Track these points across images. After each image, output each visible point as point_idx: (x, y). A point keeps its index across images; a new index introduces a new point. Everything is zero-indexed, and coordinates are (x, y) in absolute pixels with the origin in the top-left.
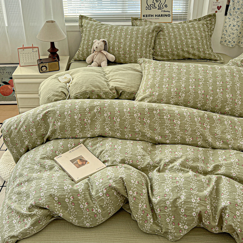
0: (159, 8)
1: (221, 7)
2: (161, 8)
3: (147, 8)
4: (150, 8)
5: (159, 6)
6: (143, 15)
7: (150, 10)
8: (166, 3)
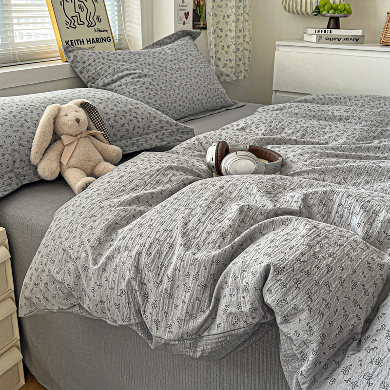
0: (89, 23)
2: (92, 23)
3: (69, 25)
4: (73, 24)
5: (88, 19)
6: (66, 41)
7: (75, 28)
8: (97, 14)
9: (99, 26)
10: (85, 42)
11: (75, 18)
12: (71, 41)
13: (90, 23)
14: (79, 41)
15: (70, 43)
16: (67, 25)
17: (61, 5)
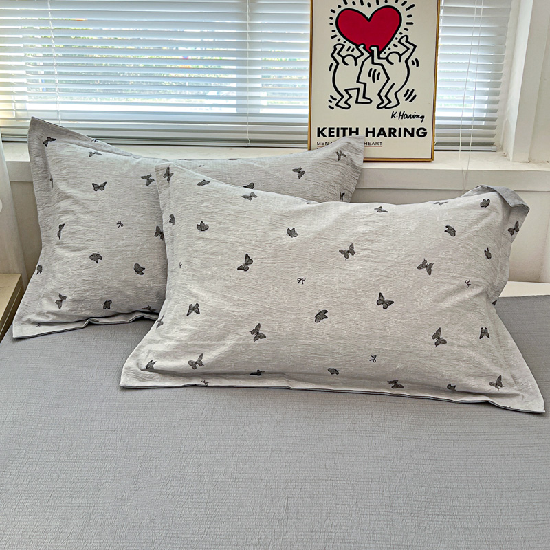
0: (383, 102)
4: (346, 103)
5: (383, 94)
6: (319, 129)
7: (347, 108)
8: (409, 86)
9: (405, 107)
10: (362, 132)
11: (354, 93)
12: (330, 129)
13: (386, 101)
14: (347, 132)
15: (326, 132)
16: (331, 102)
17: (330, 69)
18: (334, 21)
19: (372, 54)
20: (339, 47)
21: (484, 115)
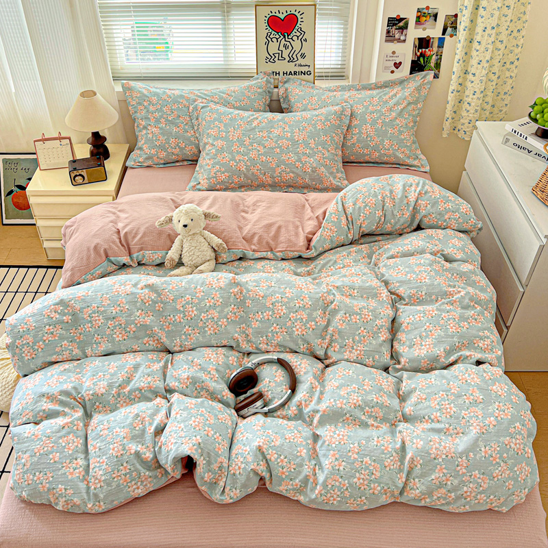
0: (290, 59)
1: (400, 63)
4: (273, 60)
5: (290, 56)
7: (274, 63)
8: (302, 51)
10: (281, 74)
13: (292, 59)
14: (275, 73)
18: (266, 22)
19: (285, 37)
20: (269, 34)
21: (340, 63)
